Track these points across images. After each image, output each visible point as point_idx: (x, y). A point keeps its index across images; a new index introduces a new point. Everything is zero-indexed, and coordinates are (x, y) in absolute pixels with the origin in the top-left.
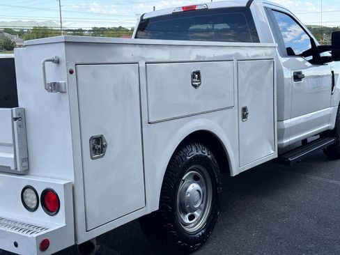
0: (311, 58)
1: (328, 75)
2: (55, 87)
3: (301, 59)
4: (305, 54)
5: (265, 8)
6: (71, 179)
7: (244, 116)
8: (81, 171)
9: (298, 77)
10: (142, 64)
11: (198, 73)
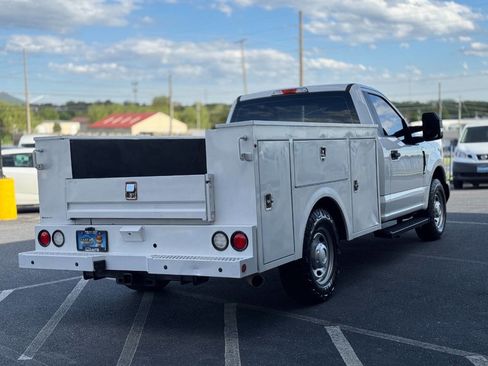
0: (403, 138)
1: (418, 156)
2: (244, 157)
3: (394, 139)
4: (397, 135)
5: (363, 92)
6: (255, 224)
7: (356, 189)
8: (260, 219)
9: (395, 155)
10: (291, 141)
11: (324, 149)
